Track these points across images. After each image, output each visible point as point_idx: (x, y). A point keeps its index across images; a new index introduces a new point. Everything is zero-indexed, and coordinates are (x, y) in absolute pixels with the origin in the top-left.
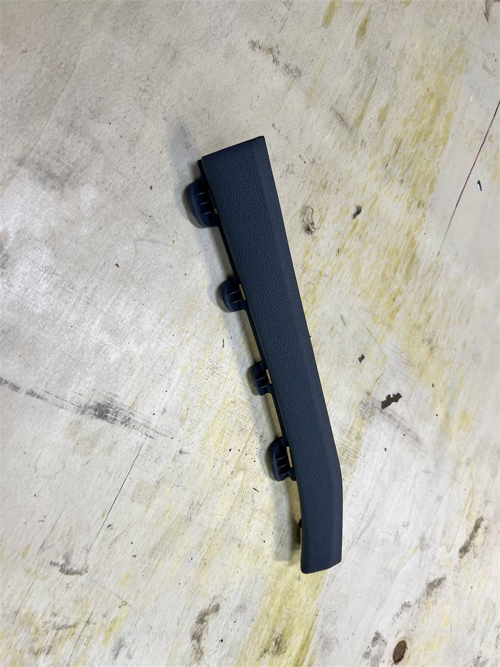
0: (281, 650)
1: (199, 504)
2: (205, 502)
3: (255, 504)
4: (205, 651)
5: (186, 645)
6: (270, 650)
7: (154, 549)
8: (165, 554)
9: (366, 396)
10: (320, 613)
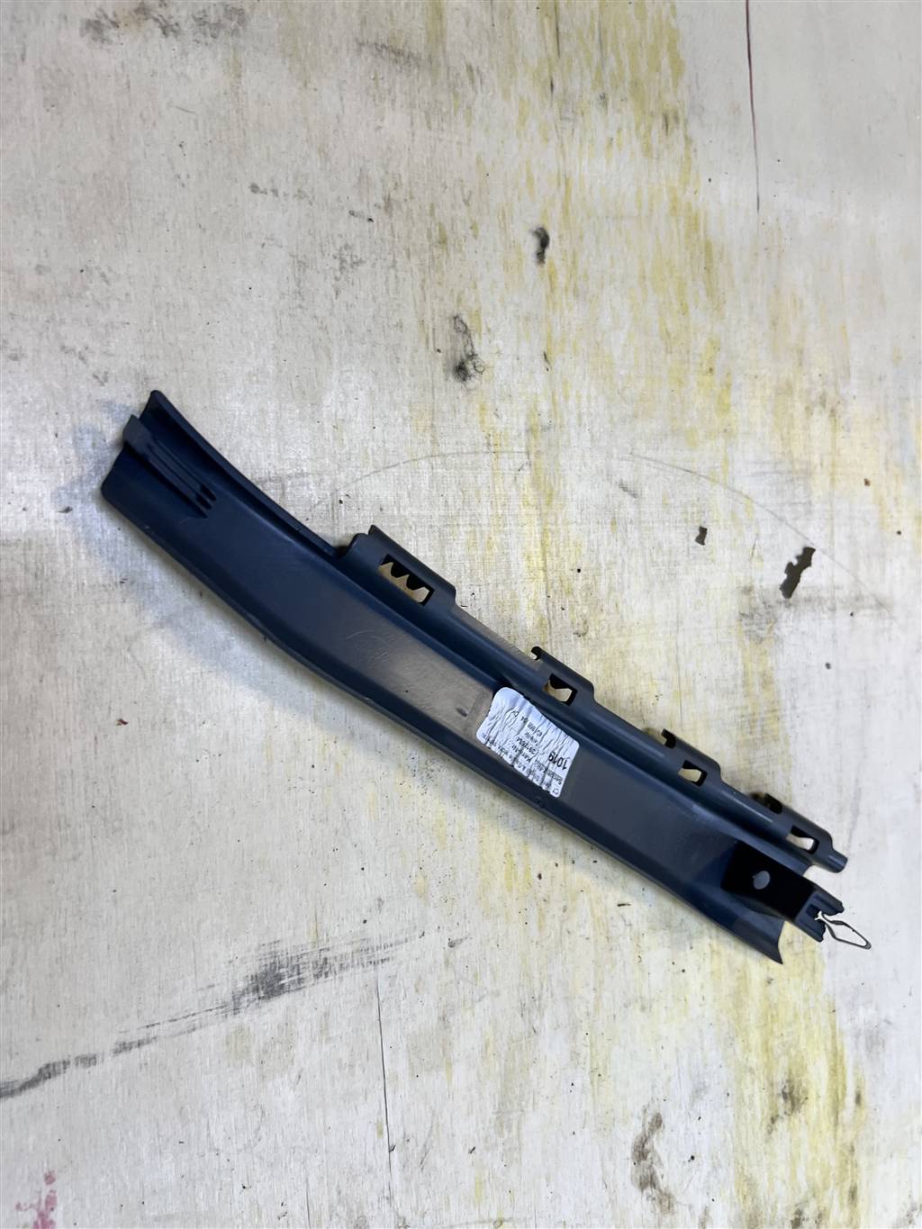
0: (799, 1100)
1: (537, 996)
2: (545, 987)
3: (635, 926)
4: (672, 1190)
5: (639, 1204)
6: (781, 1113)
7: (497, 1118)
8: (522, 1111)
9: (745, 599)
10: (839, 1003)
